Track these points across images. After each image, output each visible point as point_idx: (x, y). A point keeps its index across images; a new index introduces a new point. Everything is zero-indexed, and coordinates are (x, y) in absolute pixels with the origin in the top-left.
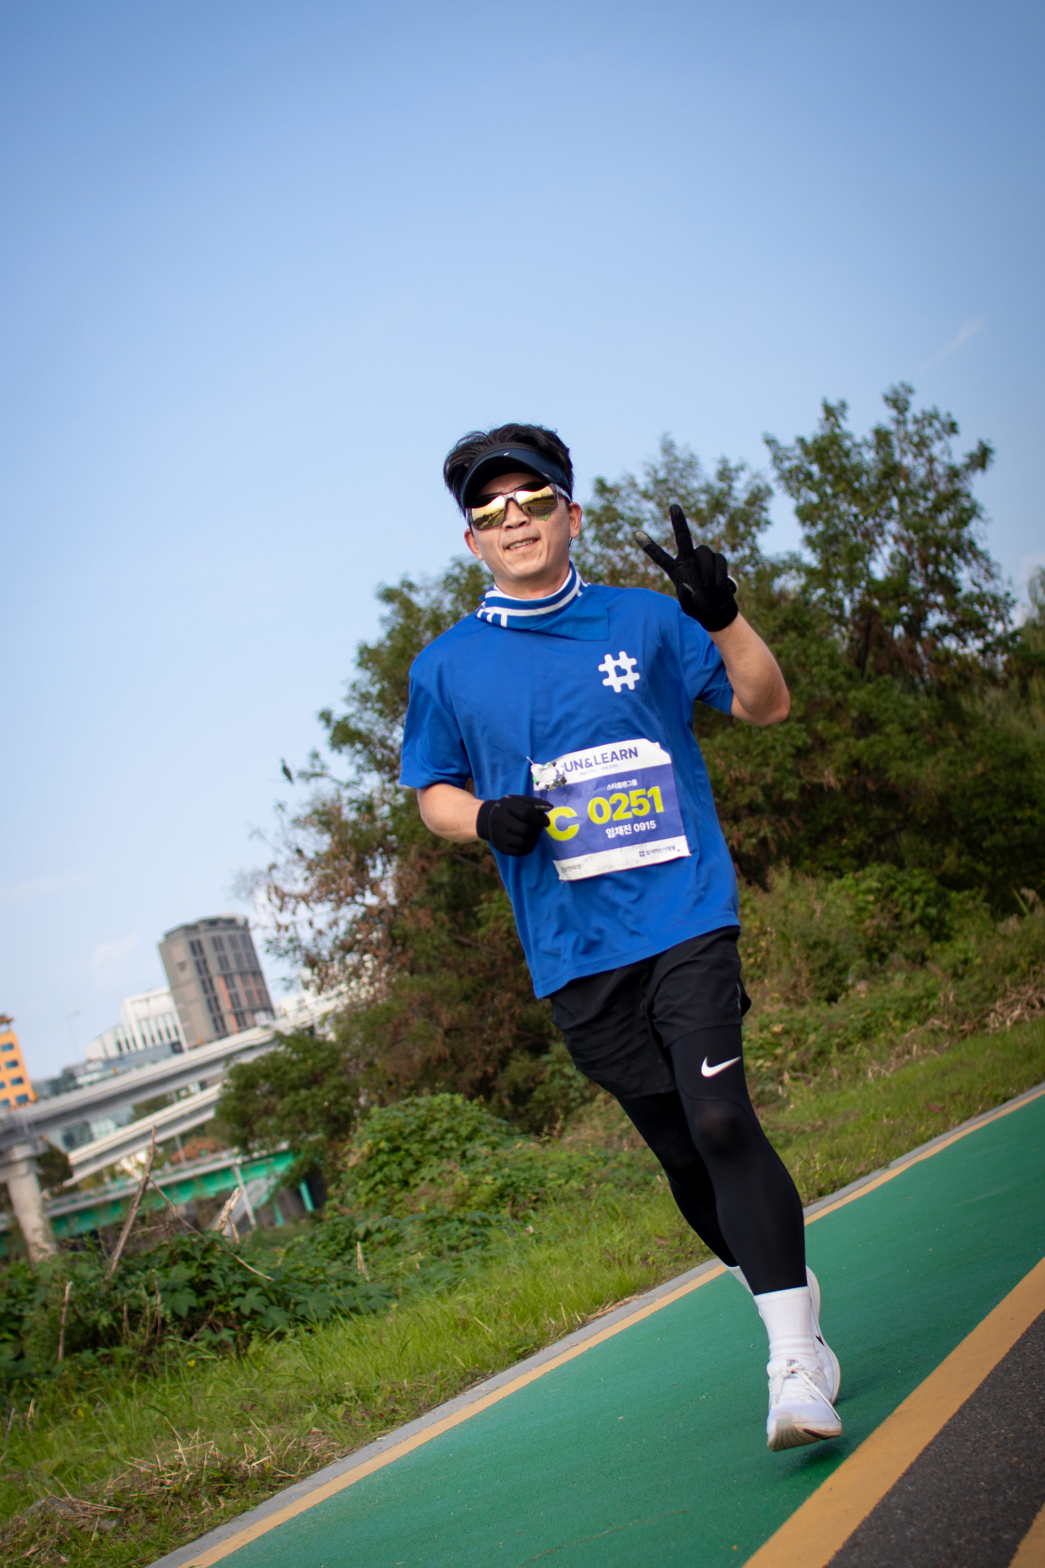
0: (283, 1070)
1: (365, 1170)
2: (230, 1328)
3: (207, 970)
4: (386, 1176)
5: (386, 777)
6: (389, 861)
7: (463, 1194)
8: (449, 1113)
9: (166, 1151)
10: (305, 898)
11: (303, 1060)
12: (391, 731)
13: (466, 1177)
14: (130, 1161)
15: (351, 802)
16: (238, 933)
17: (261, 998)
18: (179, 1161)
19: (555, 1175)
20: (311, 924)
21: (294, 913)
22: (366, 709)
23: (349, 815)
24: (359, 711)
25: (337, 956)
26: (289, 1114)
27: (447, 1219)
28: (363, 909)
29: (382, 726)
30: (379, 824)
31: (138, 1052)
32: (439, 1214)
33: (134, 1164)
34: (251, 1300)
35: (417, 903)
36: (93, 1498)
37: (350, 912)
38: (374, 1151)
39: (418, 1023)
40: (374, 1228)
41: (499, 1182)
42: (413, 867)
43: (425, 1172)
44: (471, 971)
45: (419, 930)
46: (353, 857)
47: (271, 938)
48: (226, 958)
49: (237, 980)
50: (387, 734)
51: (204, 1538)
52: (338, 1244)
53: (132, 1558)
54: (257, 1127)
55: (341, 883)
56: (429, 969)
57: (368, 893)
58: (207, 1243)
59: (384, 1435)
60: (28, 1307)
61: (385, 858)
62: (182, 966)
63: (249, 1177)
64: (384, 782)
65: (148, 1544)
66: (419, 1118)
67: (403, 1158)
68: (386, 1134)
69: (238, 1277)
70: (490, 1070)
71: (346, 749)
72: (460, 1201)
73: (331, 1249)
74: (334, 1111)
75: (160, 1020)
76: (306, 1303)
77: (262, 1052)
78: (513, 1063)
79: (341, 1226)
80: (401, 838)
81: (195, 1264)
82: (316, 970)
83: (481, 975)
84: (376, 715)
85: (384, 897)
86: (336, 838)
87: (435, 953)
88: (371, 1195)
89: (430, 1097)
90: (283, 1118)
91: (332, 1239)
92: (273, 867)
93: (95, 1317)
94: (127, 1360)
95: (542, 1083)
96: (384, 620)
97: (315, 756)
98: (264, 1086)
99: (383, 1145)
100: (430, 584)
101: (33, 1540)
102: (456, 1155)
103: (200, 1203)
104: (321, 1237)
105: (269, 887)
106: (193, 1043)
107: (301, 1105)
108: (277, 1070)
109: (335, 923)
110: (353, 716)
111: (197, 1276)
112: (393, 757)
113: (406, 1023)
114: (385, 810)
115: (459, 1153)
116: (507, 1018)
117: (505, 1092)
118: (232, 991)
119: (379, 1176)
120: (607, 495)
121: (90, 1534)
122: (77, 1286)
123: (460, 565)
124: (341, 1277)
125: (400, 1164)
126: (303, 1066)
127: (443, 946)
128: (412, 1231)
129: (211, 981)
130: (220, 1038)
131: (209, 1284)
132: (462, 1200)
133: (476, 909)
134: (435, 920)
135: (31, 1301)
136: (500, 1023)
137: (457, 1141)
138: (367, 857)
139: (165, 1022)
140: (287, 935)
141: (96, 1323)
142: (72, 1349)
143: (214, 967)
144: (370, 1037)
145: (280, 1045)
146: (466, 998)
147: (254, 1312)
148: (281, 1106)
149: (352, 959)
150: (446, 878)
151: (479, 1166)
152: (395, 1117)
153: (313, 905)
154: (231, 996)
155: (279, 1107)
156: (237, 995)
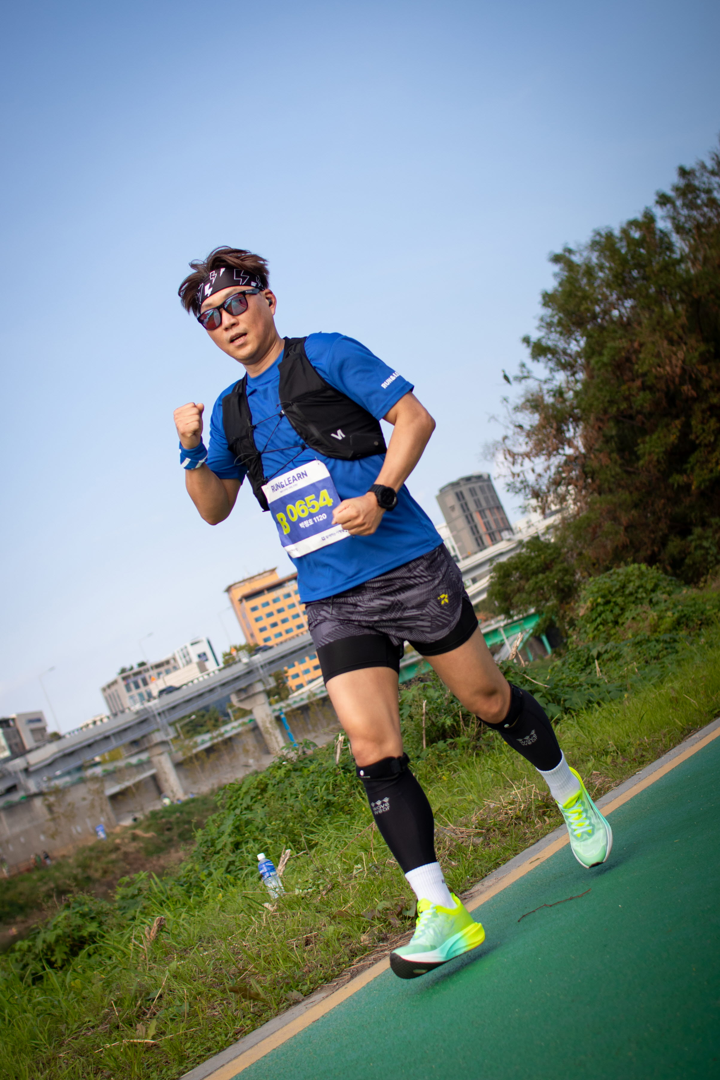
0: (526, 563)
1: (590, 617)
3: (468, 509)
4: (603, 620)
5: (569, 373)
6: (577, 426)
7: (655, 625)
8: (638, 576)
10: (527, 455)
11: (539, 556)
12: (569, 344)
13: (655, 614)
15: (549, 391)
16: (485, 484)
17: (504, 523)
19: (711, 607)
20: (533, 471)
21: (522, 465)
22: (551, 332)
23: (549, 400)
24: (547, 334)
25: (552, 489)
26: (533, 590)
27: (648, 641)
28: (564, 458)
29: (562, 342)
30: (568, 403)
32: (641, 638)
35: (597, 450)
36: (466, 825)
37: (557, 460)
38: (595, 605)
39: (607, 525)
40: (603, 651)
41: (676, 615)
42: (593, 427)
43: (627, 614)
44: (637, 489)
45: (601, 466)
46: (555, 425)
47: (509, 482)
48: (479, 500)
49: (488, 513)
50: (566, 346)
51: (540, 842)
52: (581, 663)
53: (497, 858)
54: (514, 600)
55: (550, 443)
56: (611, 491)
57: (566, 448)
59: (640, 770)
61: (574, 424)
62: (453, 508)
64: (567, 376)
65: (506, 849)
66: (620, 581)
67: (613, 607)
68: (600, 593)
70: (656, 549)
71: (542, 359)
72: (653, 629)
73: (577, 667)
74: (561, 586)
76: (570, 699)
77: (512, 554)
78: (670, 543)
79: (581, 652)
80: (583, 410)
82: (540, 499)
83: (644, 490)
84: (558, 335)
85: (577, 448)
86: (543, 415)
87: (613, 480)
88: (596, 632)
89: (626, 568)
90: (530, 594)
91: (578, 660)
92: (505, 438)
93: (442, 721)
94: (465, 745)
95: (690, 553)
96: (555, 275)
97: (523, 365)
98: (516, 575)
99: (600, 600)
100: (582, 248)
102: (646, 601)
105: (504, 451)
106: (465, 555)
107: (540, 584)
108: (523, 564)
109: (548, 468)
110: (543, 337)
112: (571, 360)
113: (600, 526)
114: (570, 394)
115: (648, 600)
116: (663, 515)
117: (667, 562)
118: (485, 520)
119: (599, 620)
120: (687, 177)
122: (429, 703)
123: (599, 234)
124: (588, 682)
125: (612, 611)
126: (539, 560)
127: (618, 474)
128: (627, 651)
129: (471, 515)
130: (481, 550)
132: (655, 628)
133: (636, 449)
134: (611, 459)
136: (659, 519)
137: (646, 592)
138: (563, 425)
140: (519, 479)
141: (443, 725)
142: (431, 742)
143: (472, 506)
144: (578, 537)
145: (522, 548)
146: (636, 506)
148: (528, 586)
149: (562, 489)
150: (614, 432)
151: (662, 606)
152: (605, 583)
153: (533, 458)
154: (485, 524)
155: (526, 587)
156: (488, 523)
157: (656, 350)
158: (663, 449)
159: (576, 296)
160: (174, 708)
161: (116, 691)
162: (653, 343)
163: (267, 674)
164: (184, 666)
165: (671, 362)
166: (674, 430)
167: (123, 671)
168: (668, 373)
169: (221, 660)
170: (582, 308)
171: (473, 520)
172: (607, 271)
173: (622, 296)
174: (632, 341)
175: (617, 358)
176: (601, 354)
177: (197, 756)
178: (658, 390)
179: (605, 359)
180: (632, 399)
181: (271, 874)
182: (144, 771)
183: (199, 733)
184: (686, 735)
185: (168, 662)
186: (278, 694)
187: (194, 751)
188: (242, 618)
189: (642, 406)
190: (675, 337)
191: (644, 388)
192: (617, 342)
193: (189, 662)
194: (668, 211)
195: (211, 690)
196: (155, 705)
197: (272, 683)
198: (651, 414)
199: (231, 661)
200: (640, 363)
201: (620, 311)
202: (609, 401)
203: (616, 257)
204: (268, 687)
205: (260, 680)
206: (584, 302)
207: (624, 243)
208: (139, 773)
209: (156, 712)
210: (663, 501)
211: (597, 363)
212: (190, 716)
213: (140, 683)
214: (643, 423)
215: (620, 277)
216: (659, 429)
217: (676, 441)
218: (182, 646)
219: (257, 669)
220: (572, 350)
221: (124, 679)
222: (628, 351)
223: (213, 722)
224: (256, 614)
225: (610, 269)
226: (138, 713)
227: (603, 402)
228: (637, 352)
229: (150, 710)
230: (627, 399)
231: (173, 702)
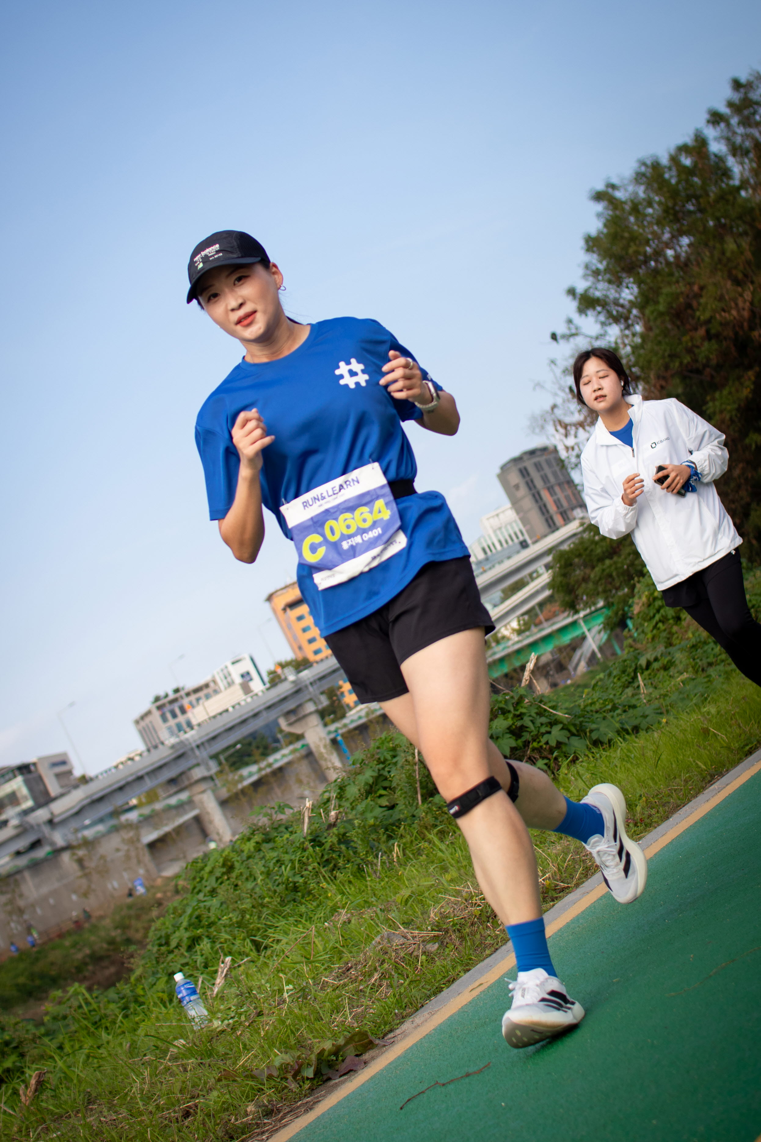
0: (590, 549)
1: (647, 615)
2: (543, 758)
3: (535, 487)
4: (662, 616)
5: (622, 326)
6: (637, 386)
9: (530, 617)
10: (581, 425)
12: (620, 294)
14: (507, 629)
16: (551, 457)
17: (576, 499)
18: (541, 623)
21: (576, 436)
22: (598, 281)
24: (594, 283)
26: (600, 579)
27: (705, 643)
29: (612, 291)
31: (498, 552)
32: (698, 640)
33: (510, 630)
34: (556, 734)
36: (420, 927)
38: (651, 599)
40: (652, 659)
42: (655, 386)
48: (546, 476)
49: (557, 489)
50: (617, 296)
52: (628, 675)
53: (443, 978)
54: (580, 592)
58: (516, 698)
60: (394, 768)
62: (517, 487)
63: (591, 625)
64: (621, 330)
69: (544, 720)
71: (590, 312)
73: (623, 680)
74: (632, 571)
75: (509, 527)
76: (598, 729)
77: (574, 540)
78: (752, 513)
79: (628, 662)
80: (642, 368)
81: (511, 716)
84: (606, 284)
88: (655, 631)
90: (596, 583)
91: (624, 672)
92: (554, 407)
96: (599, 215)
97: (570, 321)
98: (580, 562)
100: (626, 182)
101: (376, 969)
103: (560, 649)
104: (615, 673)
105: (554, 422)
106: (534, 539)
107: (607, 571)
108: (586, 549)
110: (590, 288)
111: (513, 724)
112: (625, 311)
114: (628, 349)
116: (742, 481)
117: (751, 535)
118: (555, 497)
119: (657, 617)
120: (742, 90)
121: (417, 957)
123: (644, 164)
124: (625, 703)
126: (604, 544)
128: (680, 656)
129: (538, 493)
130: (553, 532)
131: (523, 728)
133: (704, 408)
135: (395, 764)
136: (739, 487)
139: (512, 528)
142: (428, 794)
143: (539, 483)
147: (559, 744)
148: (594, 574)
153: (587, 428)
154: (555, 502)
155: (592, 576)
156: (559, 500)
157: (719, 293)
158: (736, 406)
159: (622, 238)
160: (214, 738)
161: (151, 722)
162: (715, 284)
163: (318, 692)
164: (226, 688)
165: (737, 305)
166: (747, 383)
167: (157, 699)
168: (735, 318)
169: (266, 679)
170: (631, 251)
171: (541, 498)
172: (656, 206)
173: (676, 233)
174: (691, 284)
175: (674, 305)
176: (657, 303)
177: (243, 791)
178: (725, 338)
179: (662, 308)
180: (696, 351)
181: (193, 998)
182: (186, 812)
183: (247, 764)
184: (710, 781)
185: (207, 686)
186: (334, 712)
187: (240, 786)
188: (287, 629)
189: (708, 359)
190: (740, 276)
191: (709, 336)
192: (674, 287)
193: (230, 684)
194: (722, 131)
195: (256, 715)
196: (192, 736)
197: (324, 702)
198: (719, 367)
199: (277, 680)
200: (701, 308)
201: (675, 251)
202: (670, 356)
203: (665, 189)
204: (320, 707)
205: (310, 700)
206: (632, 244)
207: (674, 173)
208: (180, 815)
209: (194, 745)
210: (741, 465)
211: (652, 312)
212: (234, 745)
213: (178, 711)
214: (712, 377)
215: (671, 211)
216: (730, 382)
217: (750, 396)
218: (223, 666)
219: (306, 687)
220: (624, 299)
221: (159, 708)
222: (688, 296)
223: (261, 750)
224: (303, 624)
225: (660, 203)
226: (173, 747)
227: (663, 357)
228: (698, 296)
229: (187, 742)
230: (689, 351)
231: (214, 730)
